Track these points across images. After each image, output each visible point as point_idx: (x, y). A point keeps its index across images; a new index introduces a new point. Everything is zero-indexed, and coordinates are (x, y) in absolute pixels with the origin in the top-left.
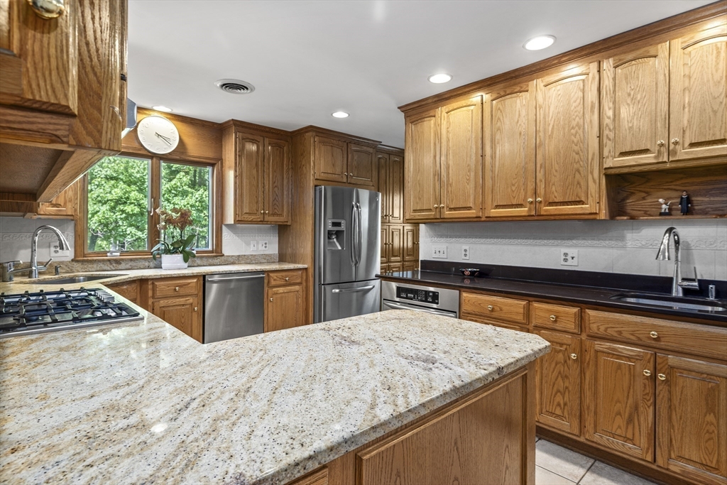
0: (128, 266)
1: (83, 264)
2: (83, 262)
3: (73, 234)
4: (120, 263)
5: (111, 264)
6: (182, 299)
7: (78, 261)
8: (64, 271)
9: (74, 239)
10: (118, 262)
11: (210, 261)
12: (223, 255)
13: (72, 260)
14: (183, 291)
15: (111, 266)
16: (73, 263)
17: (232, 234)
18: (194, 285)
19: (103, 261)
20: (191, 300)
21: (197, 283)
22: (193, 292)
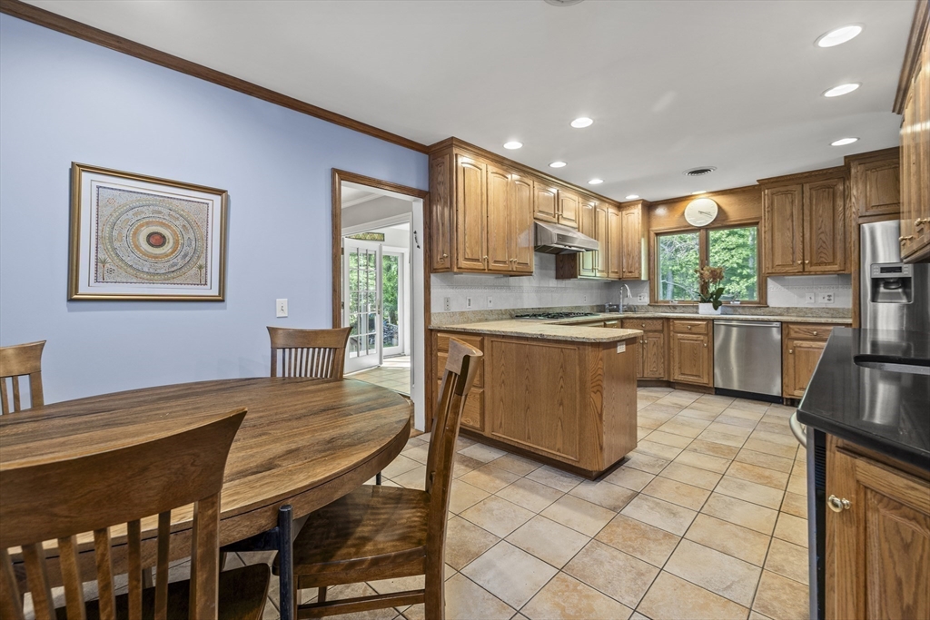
2: (654, 306)
3: (649, 288)
5: (670, 309)
6: (694, 336)
7: (651, 306)
12: (769, 307)
13: (649, 305)
14: (694, 330)
17: (780, 287)
18: (704, 325)
19: (665, 306)
20: (702, 337)
21: (707, 325)
22: (703, 331)
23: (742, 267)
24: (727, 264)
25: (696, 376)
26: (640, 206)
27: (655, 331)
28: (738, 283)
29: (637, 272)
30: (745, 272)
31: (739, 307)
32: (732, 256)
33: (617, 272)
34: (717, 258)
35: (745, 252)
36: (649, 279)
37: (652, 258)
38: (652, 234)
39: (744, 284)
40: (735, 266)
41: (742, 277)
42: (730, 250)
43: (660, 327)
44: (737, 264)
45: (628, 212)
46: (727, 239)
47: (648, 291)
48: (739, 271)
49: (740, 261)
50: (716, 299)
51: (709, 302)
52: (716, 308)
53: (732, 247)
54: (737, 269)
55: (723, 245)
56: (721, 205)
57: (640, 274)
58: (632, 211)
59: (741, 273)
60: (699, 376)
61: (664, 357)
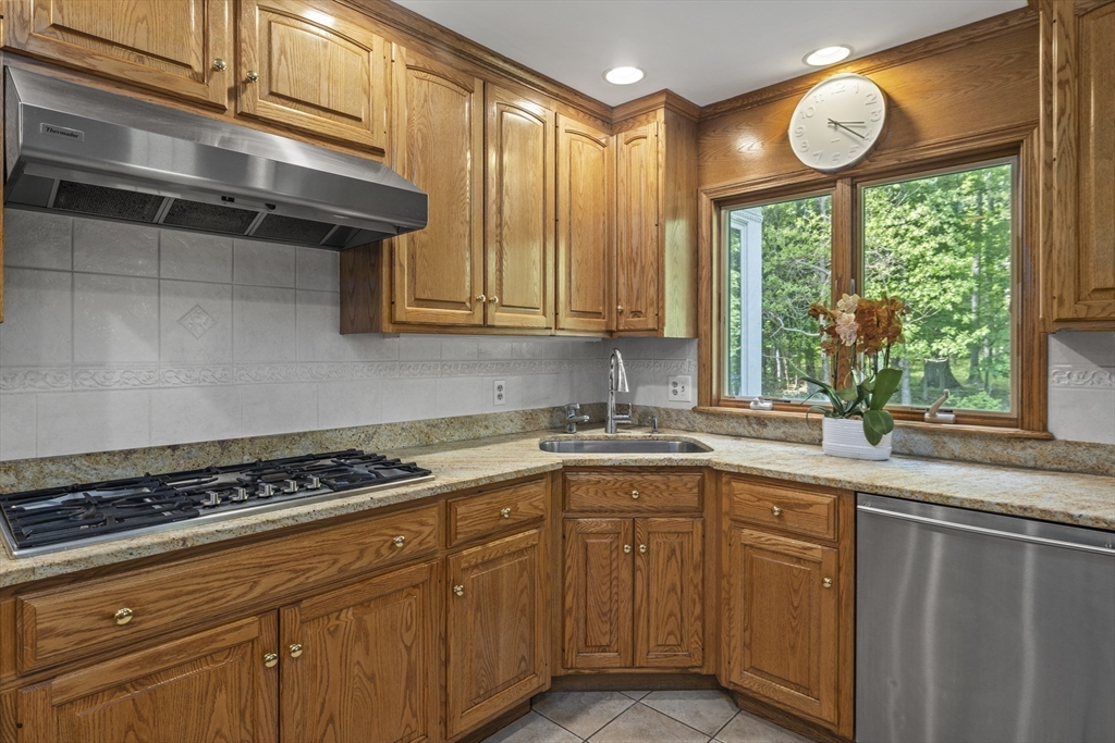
0: (779, 433)
1: (707, 419)
2: (708, 414)
3: (696, 363)
4: (765, 425)
5: (750, 424)
6: (793, 542)
7: (700, 413)
8: (683, 427)
9: (696, 373)
10: (761, 421)
11: (998, 450)
12: (1051, 438)
13: (694, 409)
14: (792, 521)
15: (750, 429)
16: (695, 414)
17: (1094, 369)
18: (823, 511)
19: (738, 416)
20: (817, 551)
21: (836, 506)
22: (822, 529)
23: (962, 311)
24: (935, 305)
25: (798, 687)
26: (661, 114)
27: (676, 512)
28: (954, 338)
29: (651, 312)
30: (966, 319)
31: (952, 433)
32: (945, 291)
33: (598, 314)
34: (918, 293)
35: (966, 285)
36: (697, 334)
37: (704, 273)
38: (705, 200)
39: (964, 340)
40: (949, 307)
41: (961, 327)
42: (940, 279)
43: (690, 499)
44: (953, 304)
45: (632, 134)
46: (935, 259)
47: (694, 370)
48: (956, 317)
49: (958, 299)
50: (875, 407)
51: (853, 413)
52: (873, 438)
53: (942, 273)
54: (953, 312)
55: (930, 270)
56: (897, 95)
57: (660, 320)
58: (640, 131)
59: (960, 321)
60: (807, 690)
61: (703, 599)
